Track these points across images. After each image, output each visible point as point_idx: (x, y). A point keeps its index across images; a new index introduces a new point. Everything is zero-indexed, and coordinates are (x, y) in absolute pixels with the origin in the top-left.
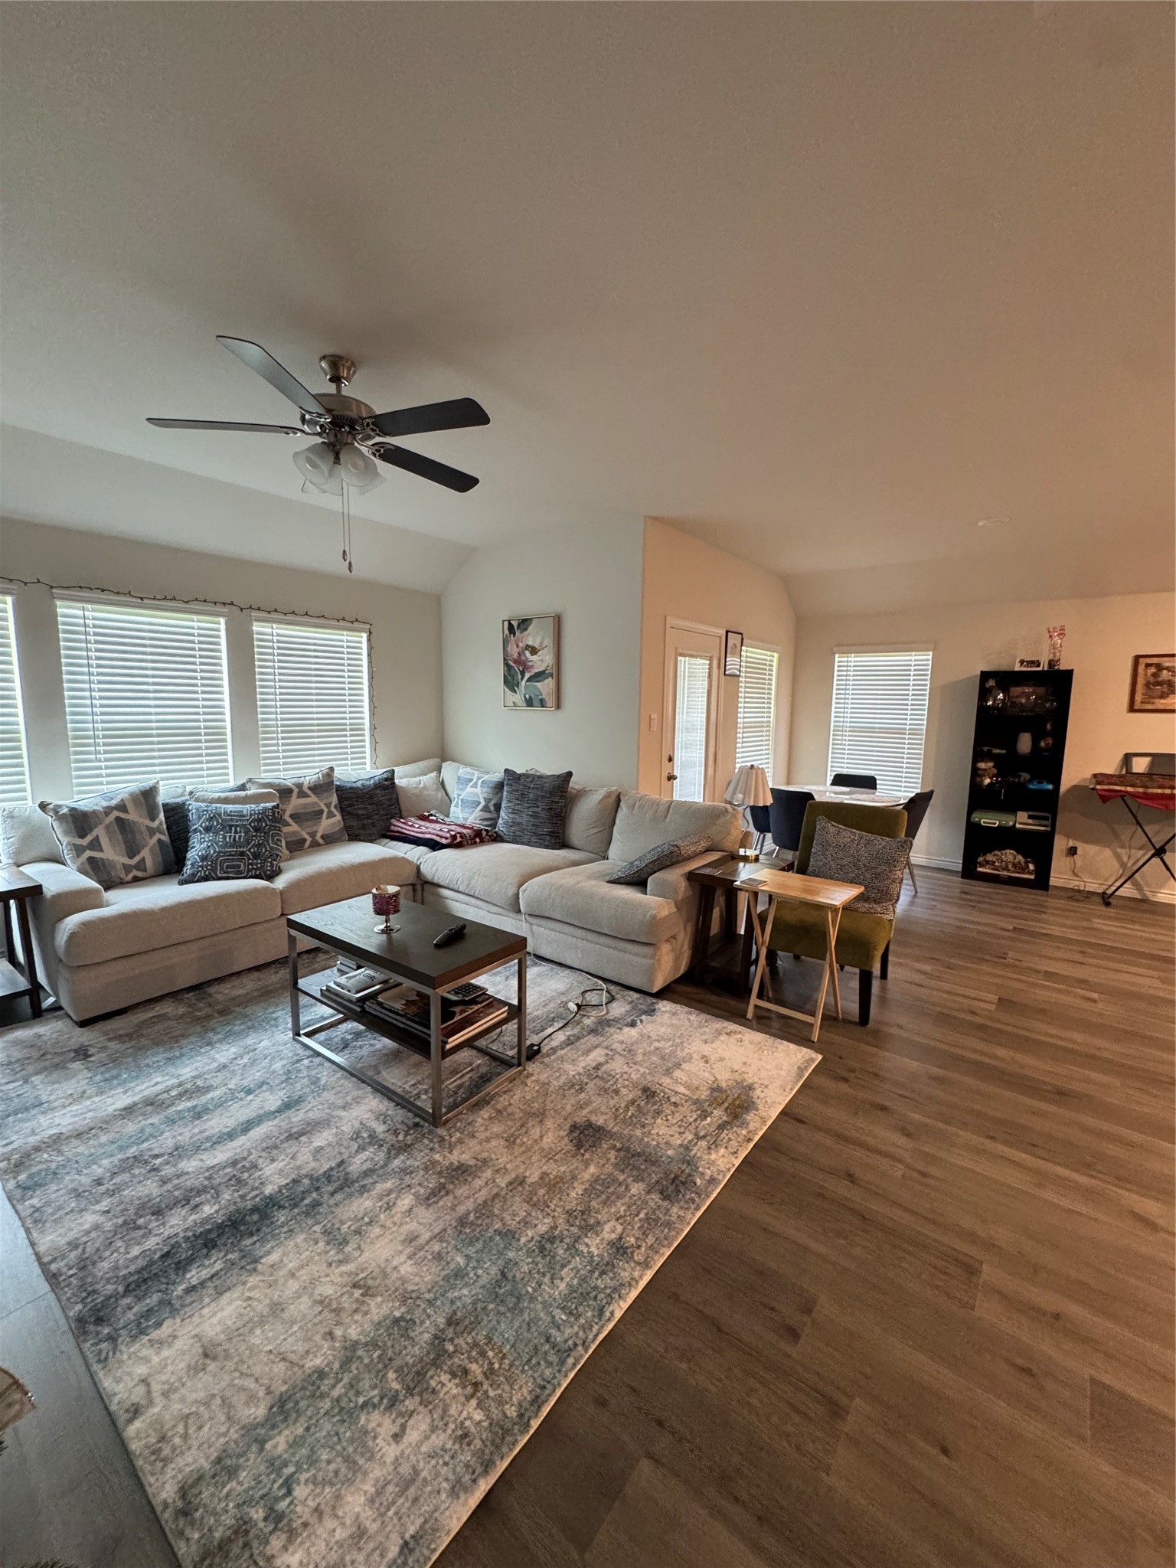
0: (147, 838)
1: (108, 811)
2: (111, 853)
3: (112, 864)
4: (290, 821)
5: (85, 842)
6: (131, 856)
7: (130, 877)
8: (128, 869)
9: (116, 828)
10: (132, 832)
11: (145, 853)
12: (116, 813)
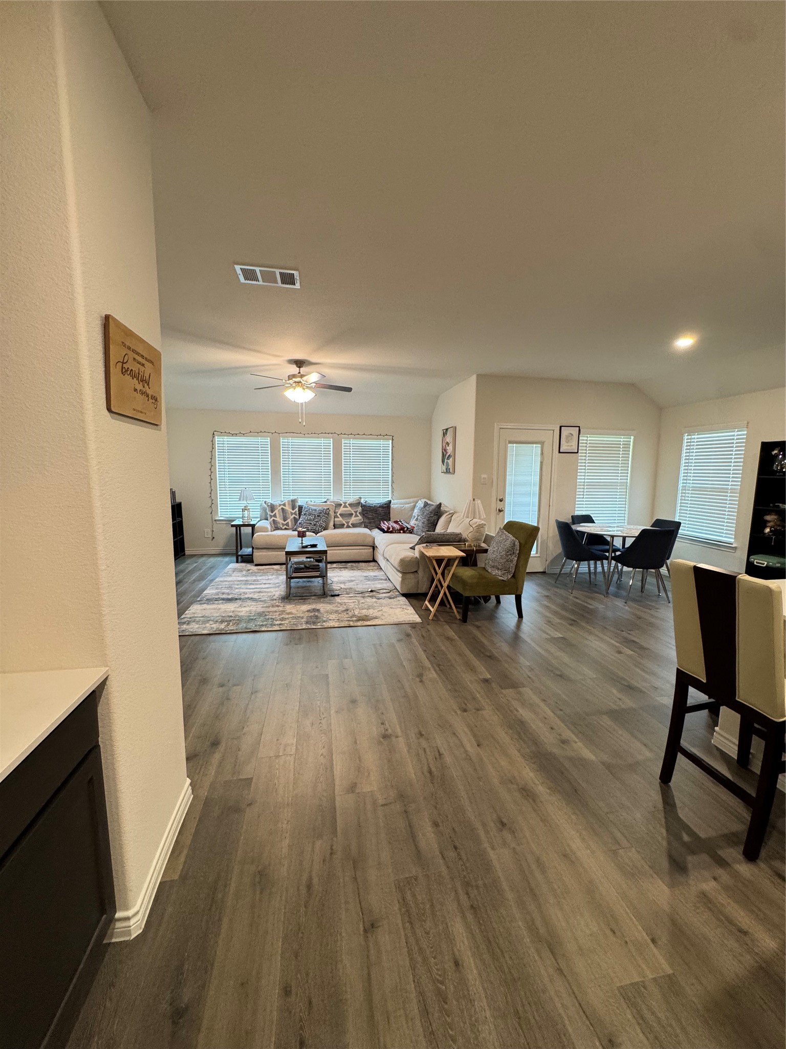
0: (290, 516)
1: (280, 505)
2: (279, 519)
3: (279, 523)
4: (339, 516)
5: (272, 514)
6: (285, 521)
7: (284, 528)
8: (283, 525)
9: (281, 510)
10: (286, 513)
11: (289, 520)
12: (282, 506)
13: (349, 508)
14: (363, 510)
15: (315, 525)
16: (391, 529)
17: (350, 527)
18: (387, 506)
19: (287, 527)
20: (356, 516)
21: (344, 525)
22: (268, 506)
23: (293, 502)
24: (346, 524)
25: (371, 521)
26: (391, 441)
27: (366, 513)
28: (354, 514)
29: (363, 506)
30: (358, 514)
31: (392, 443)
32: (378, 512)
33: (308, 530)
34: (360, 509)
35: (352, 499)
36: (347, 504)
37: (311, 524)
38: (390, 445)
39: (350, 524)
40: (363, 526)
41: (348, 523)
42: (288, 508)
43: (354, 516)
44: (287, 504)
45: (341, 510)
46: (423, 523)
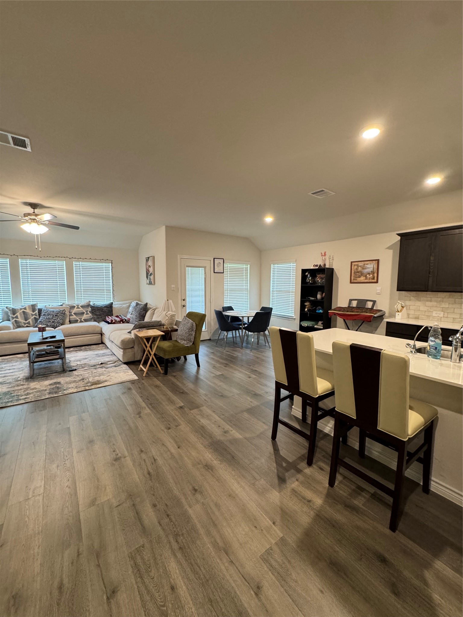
0: (31, 316)
1: (21, 309)
2: (21, 320)
3: (21, 322)
5: (14, 316)
6: (26, 320)
7: (25, 326)
10: (27, 315)
11: (30, 320)
12: (23, 310)
13: (81, 309)
14: (92, 310)
15: (53, 322)
16: (114, 321)
17: (83, 322)
18: (110, 306)
19: (28, 325)
20: (87, 314)
21: (78, 320)
22: (10, 310)
23: (33, 307)
24: (79, 320)
25: (99, 316)
26: (110, 264)
27: (95, 312)
28: (86, 313)
29: (92, 307)
30: (88, 312)
31: (112, 265)
32: (104, 311)
33: (48, 326)
34: (90, 309)
35: (83, 302)
36: (79, 306)
37: (50, 321)
38: (110, 267)
39: (82, 320)
40: (93, 320)
41: (81, 319)
42: (29, 311)
43: (85, 314)
44: (27, 308)
45: (75, 310)
46: (136, 316)
